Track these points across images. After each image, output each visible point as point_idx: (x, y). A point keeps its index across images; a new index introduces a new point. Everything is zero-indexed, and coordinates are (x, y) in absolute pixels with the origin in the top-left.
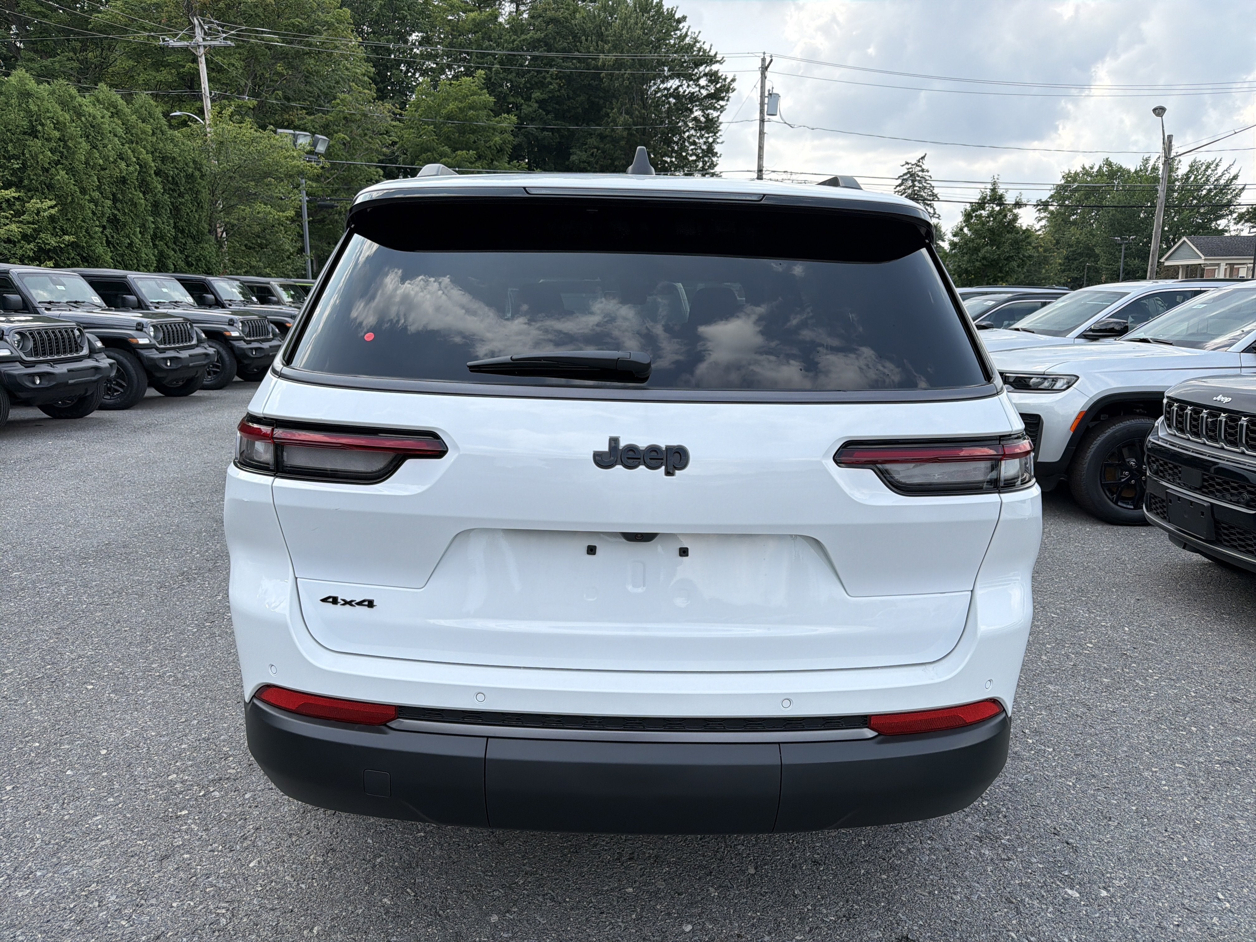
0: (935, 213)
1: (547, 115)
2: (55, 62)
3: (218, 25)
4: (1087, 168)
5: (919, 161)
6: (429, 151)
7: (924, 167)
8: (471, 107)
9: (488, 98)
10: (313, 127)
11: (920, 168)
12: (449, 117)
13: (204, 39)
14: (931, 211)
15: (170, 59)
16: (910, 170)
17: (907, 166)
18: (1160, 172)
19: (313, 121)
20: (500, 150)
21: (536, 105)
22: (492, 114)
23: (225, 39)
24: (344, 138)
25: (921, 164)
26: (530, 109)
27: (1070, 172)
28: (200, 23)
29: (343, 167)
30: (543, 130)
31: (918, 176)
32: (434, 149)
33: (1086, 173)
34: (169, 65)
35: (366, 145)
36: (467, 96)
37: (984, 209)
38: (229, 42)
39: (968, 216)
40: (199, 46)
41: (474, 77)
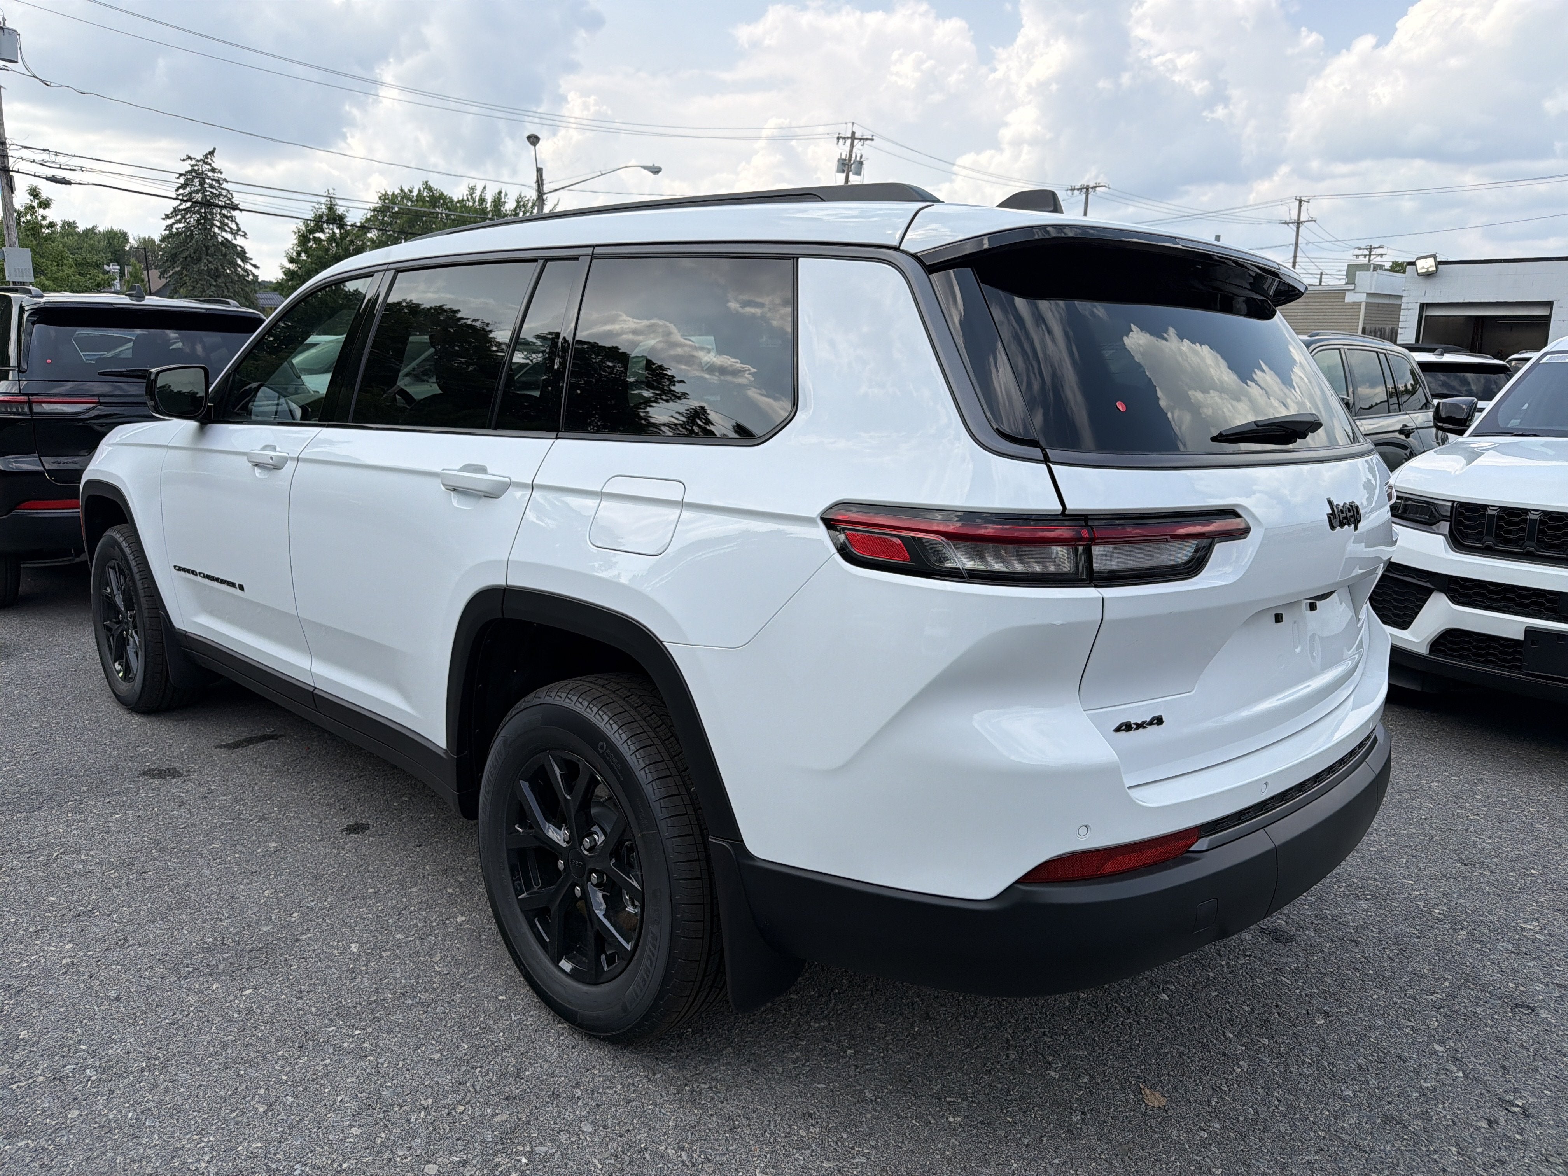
0: (239, 230)
4: (406, 191)
5: (206, 157)
7: (213, 165)
11: (208, 167)
14: (234, 226)
16: (196, 168)
17: (189, 161)
18: (489, 205)
25: (209, 161)
27: (386, 194)
31: (209, 178)
33: (405, 196)
37: (323, 231)
39: (303, 239)
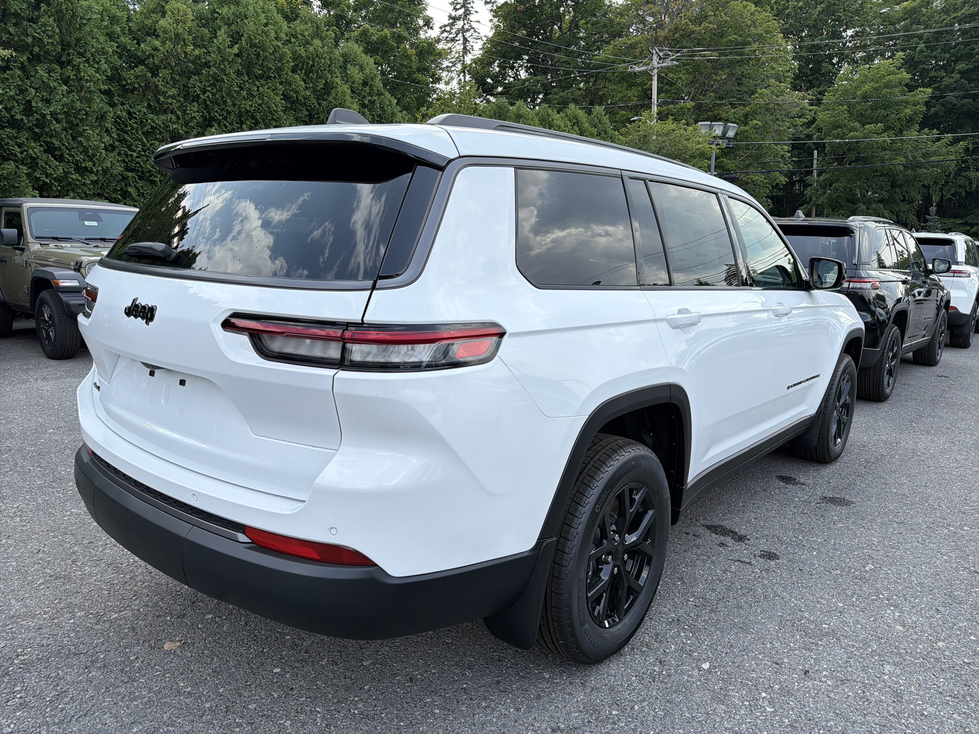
1: (969, 83)
2: (568, 93)
3: (669, 51)
6: (840, 128)
8: (887, 86)
9: (905, 76)
10: (734, 118)
12: (865, 97)
13: (658, 63)
15: (638, 80)
19: (734, 113)
20: (910, 120)
21: (958, 76)
22: (906, 89)
23: (673, 60)
24: (757, 124)
26: (951, 80)
28: (656, 52)
29: (753, 147)
30: (964, 97)
32: (845, 126)
34: (638, 84)
35: (776, 127)
36: (884, 76)
38: (674, 62)
40: (654, 68)
41: (893, 59)
